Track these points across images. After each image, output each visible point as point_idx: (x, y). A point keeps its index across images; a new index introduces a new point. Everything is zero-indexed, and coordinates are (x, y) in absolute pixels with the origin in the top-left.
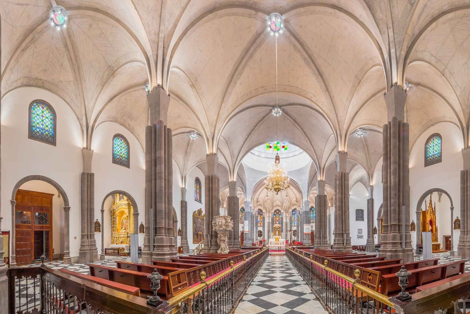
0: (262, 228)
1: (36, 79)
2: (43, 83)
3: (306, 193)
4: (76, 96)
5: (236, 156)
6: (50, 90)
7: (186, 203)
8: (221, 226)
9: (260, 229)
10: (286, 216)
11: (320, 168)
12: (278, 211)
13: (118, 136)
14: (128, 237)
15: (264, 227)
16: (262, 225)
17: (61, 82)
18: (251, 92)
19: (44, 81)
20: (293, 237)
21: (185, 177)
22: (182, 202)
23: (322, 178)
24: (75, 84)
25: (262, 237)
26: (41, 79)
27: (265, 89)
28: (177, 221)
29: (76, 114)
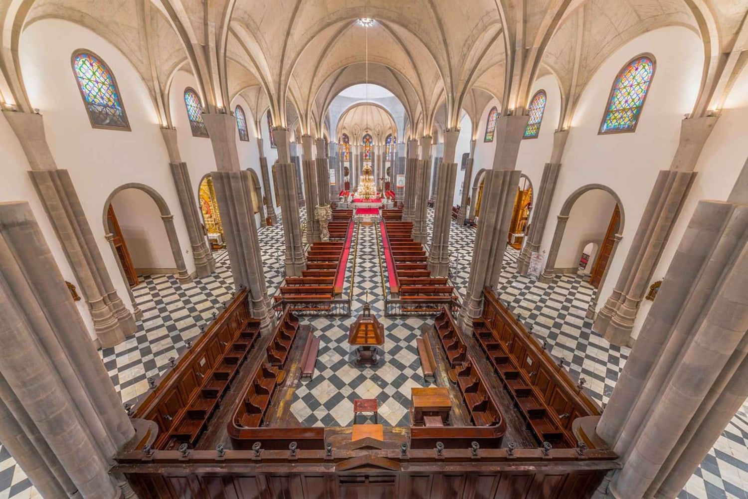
0: (348, 163)
1: (72, 9)
2: (82, 16)
3: (402, 131)
4: (140, 48)
5: (322, 105)
6: (93, 29)
7: (265, 159)
8: (323, 217)
9: (347, 164)
10: (378, 146)
11: (413, 122)
12: (368, 137)
13: (189, 90)
14: (216, 224)
15: (351, 161)
16: (348, 158)
17: (116, 23)
18: (341, 62)
19: (84, 15)
20: (386, 177)
21: (260, 122)
22: (261, 159)
23: (414, 137)
24: (139, 33)
25: (349, 177)
26: (79, 11)
27: (356, 59)
28: (260, 188)
29: (139, 72)
